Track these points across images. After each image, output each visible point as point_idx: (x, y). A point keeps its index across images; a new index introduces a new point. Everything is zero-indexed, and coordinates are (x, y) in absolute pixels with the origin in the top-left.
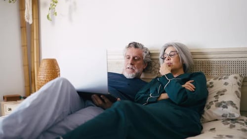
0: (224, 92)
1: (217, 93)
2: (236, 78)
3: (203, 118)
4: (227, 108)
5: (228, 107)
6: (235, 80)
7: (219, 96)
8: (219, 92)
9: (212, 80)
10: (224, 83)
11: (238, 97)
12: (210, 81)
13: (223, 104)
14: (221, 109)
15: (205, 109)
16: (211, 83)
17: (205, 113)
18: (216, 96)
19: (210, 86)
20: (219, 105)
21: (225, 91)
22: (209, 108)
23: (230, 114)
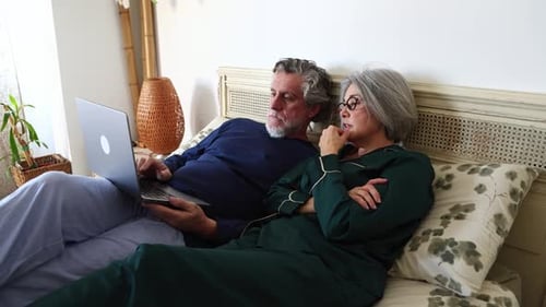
0: (467, 211)
1: (451, 210)
2: (512, 176)
3: (397, 267)
4: (452, 262)
5: (456, 260)
6: (509, 181)
7: (452, 220)
8: (456, 208)
9: (453, 170)
10: (476, 184)
11: (499, 231)
12: (449, 172)
13: (448, 248)
14: (438, 259)
15: (407, 248)
16: (450, 177)
17: (403, 258)
18: (446, 218)
19: (446, 183)
20: (437, 249)
21: (469, 208)
22: (414, 248)
23: (452, 281)
